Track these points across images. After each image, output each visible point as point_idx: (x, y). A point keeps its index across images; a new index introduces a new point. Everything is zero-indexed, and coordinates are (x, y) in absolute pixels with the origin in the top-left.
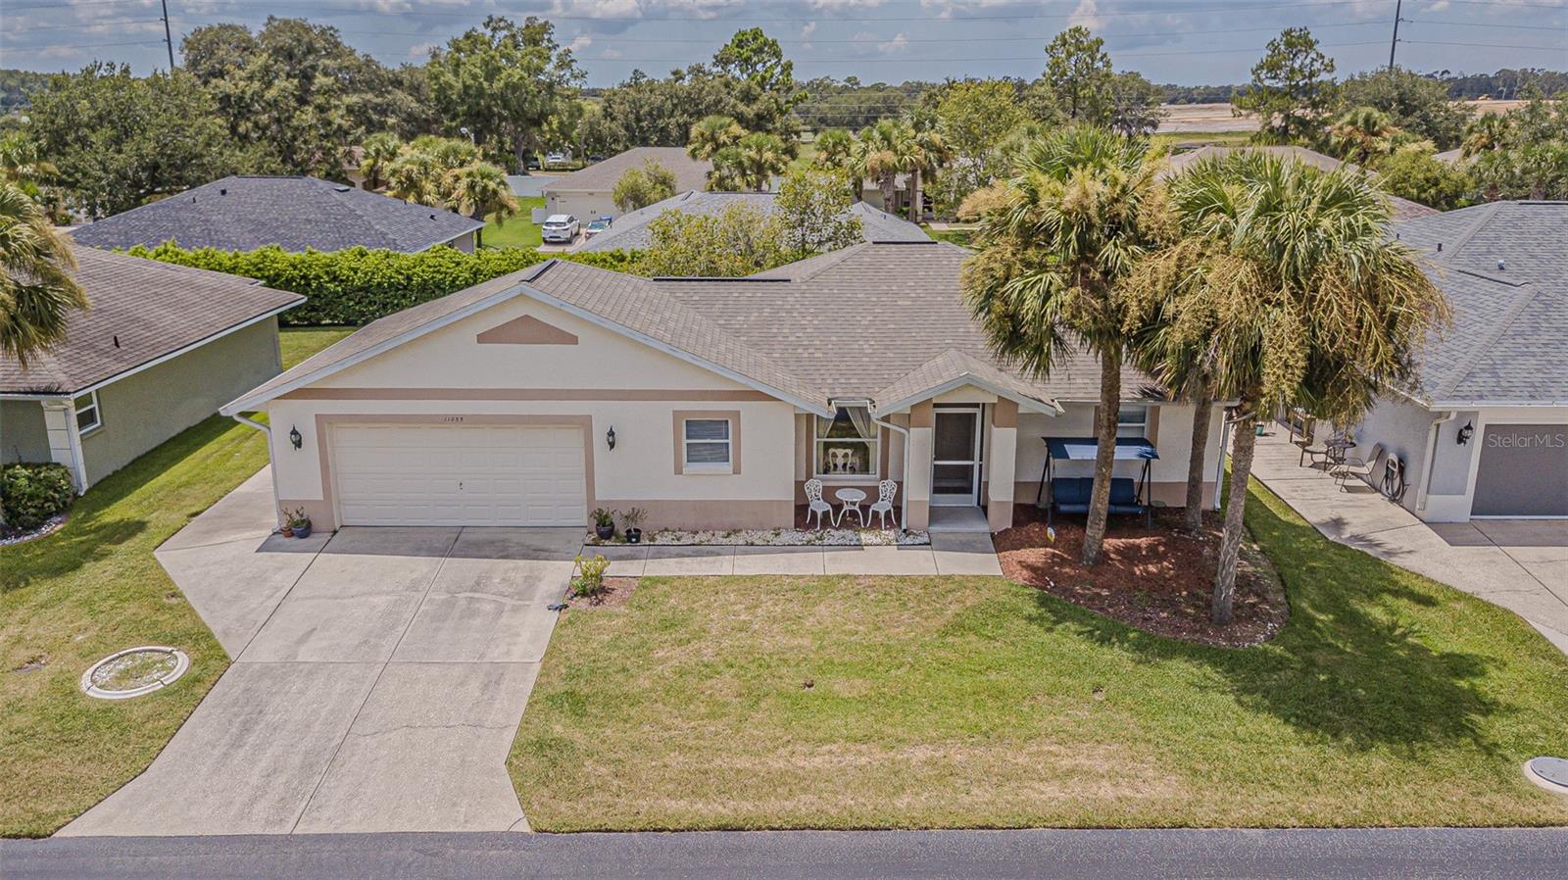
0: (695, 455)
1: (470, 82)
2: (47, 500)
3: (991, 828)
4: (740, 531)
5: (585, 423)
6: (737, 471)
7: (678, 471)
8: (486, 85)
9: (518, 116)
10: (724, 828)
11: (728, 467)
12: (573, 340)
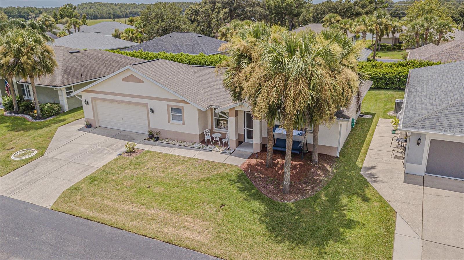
0: (174, 118)
1: (276, 3)
2: (50, 112)
3: (145, 236)
4: (185, 142)
5: (146, 105)
6: (184, 124)
7: (169, 122)
8: (281, 4)
9: (291, 13)
10: (87, 219)
11: (181, 122)
12: (142, 82)
